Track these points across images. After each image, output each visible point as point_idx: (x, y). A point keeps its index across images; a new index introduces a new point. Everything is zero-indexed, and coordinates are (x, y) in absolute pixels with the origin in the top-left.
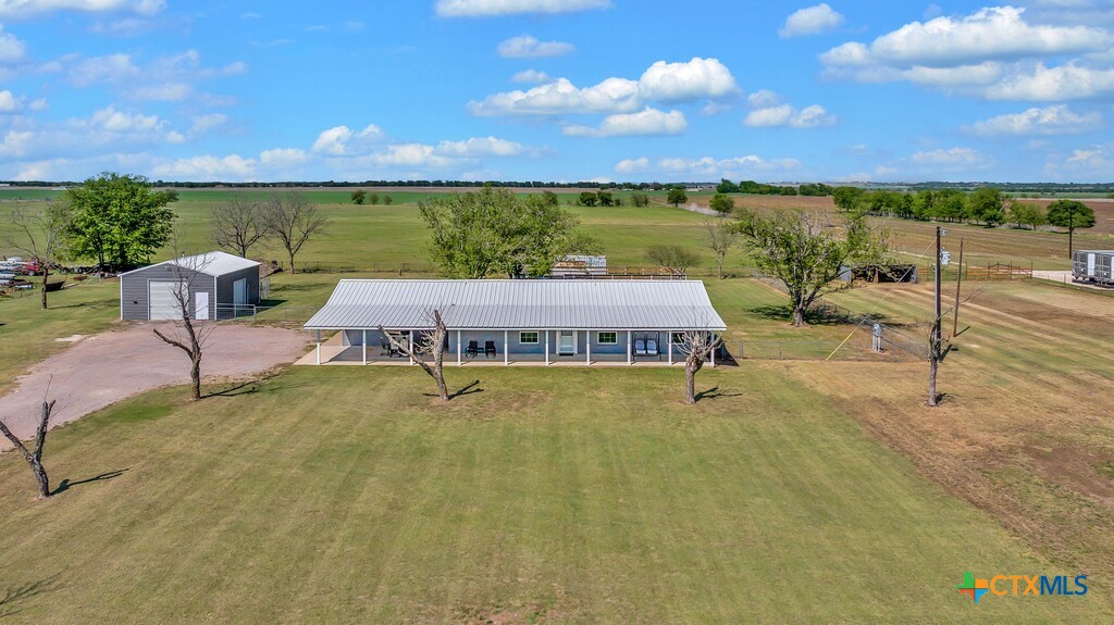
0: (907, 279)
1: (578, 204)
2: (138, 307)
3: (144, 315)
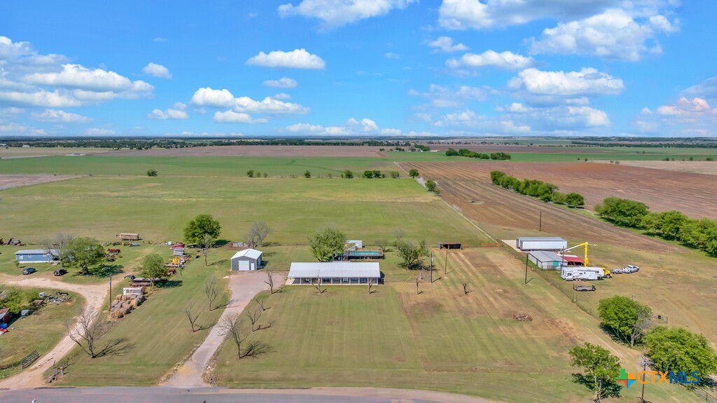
0: (459, 248)
1: (363, 177)
2: (236, 267)
3: (238, 269)
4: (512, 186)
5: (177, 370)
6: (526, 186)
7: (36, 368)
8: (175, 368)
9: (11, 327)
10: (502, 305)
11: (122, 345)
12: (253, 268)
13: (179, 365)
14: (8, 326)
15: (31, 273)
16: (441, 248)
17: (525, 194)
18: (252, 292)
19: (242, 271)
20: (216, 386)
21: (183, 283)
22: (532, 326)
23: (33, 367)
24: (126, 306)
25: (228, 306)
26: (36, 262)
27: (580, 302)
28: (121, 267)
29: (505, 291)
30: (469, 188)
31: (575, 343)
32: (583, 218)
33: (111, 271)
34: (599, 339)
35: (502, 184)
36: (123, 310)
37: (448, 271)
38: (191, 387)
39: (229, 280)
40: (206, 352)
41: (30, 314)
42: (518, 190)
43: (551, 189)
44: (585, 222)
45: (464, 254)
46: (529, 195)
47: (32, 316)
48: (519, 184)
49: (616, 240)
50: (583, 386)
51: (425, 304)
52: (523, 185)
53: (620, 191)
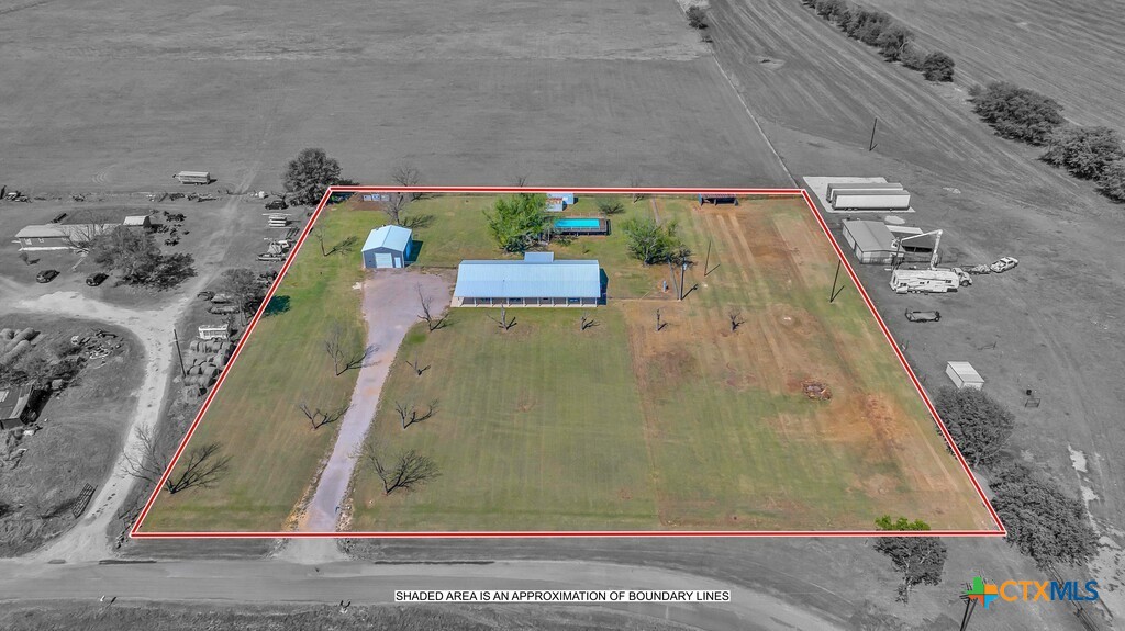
2: (371, 263)
3: (375, 266)
4: (836, 17)
5: (296, 522)
6: (860, 22)
7: (94, 518)
8: (294, 518)
9: (43, 418)
10: (789, 357)
11: (211, 461)
12: (398, 265)
13: (299, 510)
14: (38, 416)
15: (51, 279)
16: (703, 202)
17: (857, 38)
18: (399, 327)
19: (381, 270)
20: (357, 558)
21: (292, 304)
22: (829, 413)
23: (88, 515)
24: (209, 371)
25: (363, 363)
26: (54, 248)
27: (910, 352)
28: (189, 259)
29: (797, 323)
30: (761, 15)
31: (890, 457)
32: (947, 112)
33: (174, 273)
34: (928, 445)
35: (820, 9)
36: (203, 380)
37: (711, 266)
38: (321, 561)
39: (360, 293)
40: (336, 478)
41: (65, 386)
42: (844, 26)
43: (901, 38)
44: (948, 121)
45: (741, 218)
46: (863, 40)
47: (70, 390)
48: (848, 16)
49: (993, 177)
50: (889, 559)
51: (669, 356)
52: (855, 20)
53: (1023, 24)
